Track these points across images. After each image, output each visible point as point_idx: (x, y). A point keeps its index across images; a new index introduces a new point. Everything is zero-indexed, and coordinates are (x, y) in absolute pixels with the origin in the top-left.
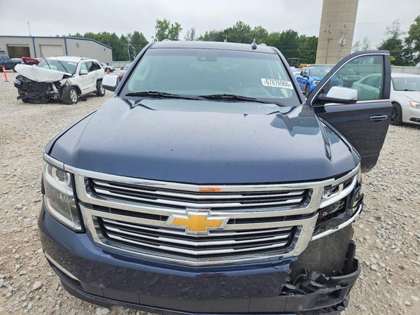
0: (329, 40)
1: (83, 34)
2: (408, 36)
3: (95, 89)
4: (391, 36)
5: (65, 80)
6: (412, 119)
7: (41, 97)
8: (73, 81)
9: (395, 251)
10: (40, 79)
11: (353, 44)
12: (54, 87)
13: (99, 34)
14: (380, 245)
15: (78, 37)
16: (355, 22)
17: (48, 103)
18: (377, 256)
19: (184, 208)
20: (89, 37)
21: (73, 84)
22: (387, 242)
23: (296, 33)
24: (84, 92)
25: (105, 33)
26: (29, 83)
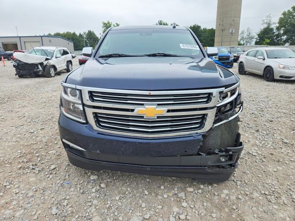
0: (223, 30)
1: (53, 34)
2: (278, 25)
3: (66, 67)
4: (266, 26)
5: (47, 61)
6: (281, 77)
7: (31, 74)
8: (52, 62)
9: (268, 146)
10: (30, 61)
11: (240, 32)
12: (40, 66)
13: (64, 33)
14: (258, 144)
15: (49, 36)
16: (240, 18)
17: (35, 77)
18: (256, 149)
19: (143, 104)
20: (58, 35)
21: (51, 64)
22: (263, 142)
23: (200, 26)
24: (58, 70)
25: (68, 32)
26: (23, 64)
